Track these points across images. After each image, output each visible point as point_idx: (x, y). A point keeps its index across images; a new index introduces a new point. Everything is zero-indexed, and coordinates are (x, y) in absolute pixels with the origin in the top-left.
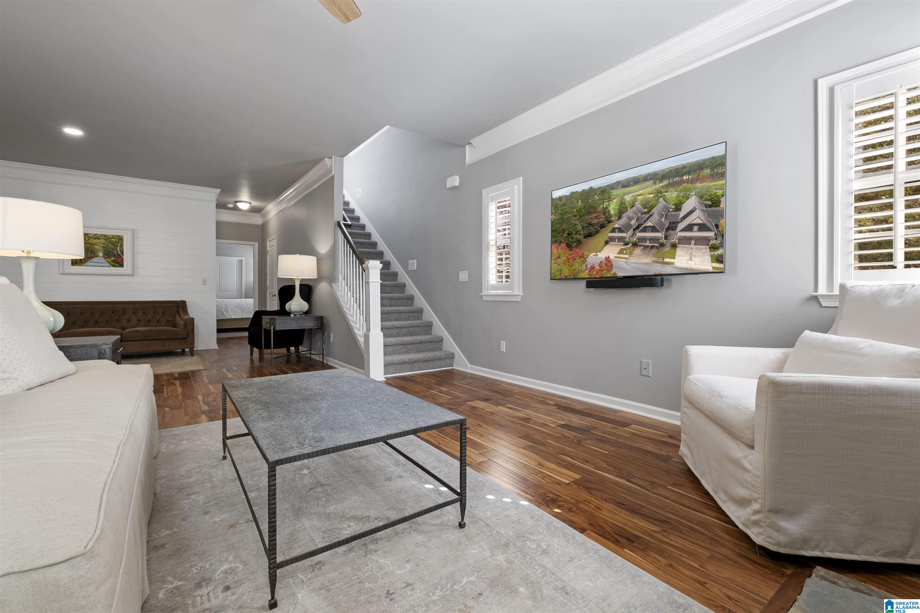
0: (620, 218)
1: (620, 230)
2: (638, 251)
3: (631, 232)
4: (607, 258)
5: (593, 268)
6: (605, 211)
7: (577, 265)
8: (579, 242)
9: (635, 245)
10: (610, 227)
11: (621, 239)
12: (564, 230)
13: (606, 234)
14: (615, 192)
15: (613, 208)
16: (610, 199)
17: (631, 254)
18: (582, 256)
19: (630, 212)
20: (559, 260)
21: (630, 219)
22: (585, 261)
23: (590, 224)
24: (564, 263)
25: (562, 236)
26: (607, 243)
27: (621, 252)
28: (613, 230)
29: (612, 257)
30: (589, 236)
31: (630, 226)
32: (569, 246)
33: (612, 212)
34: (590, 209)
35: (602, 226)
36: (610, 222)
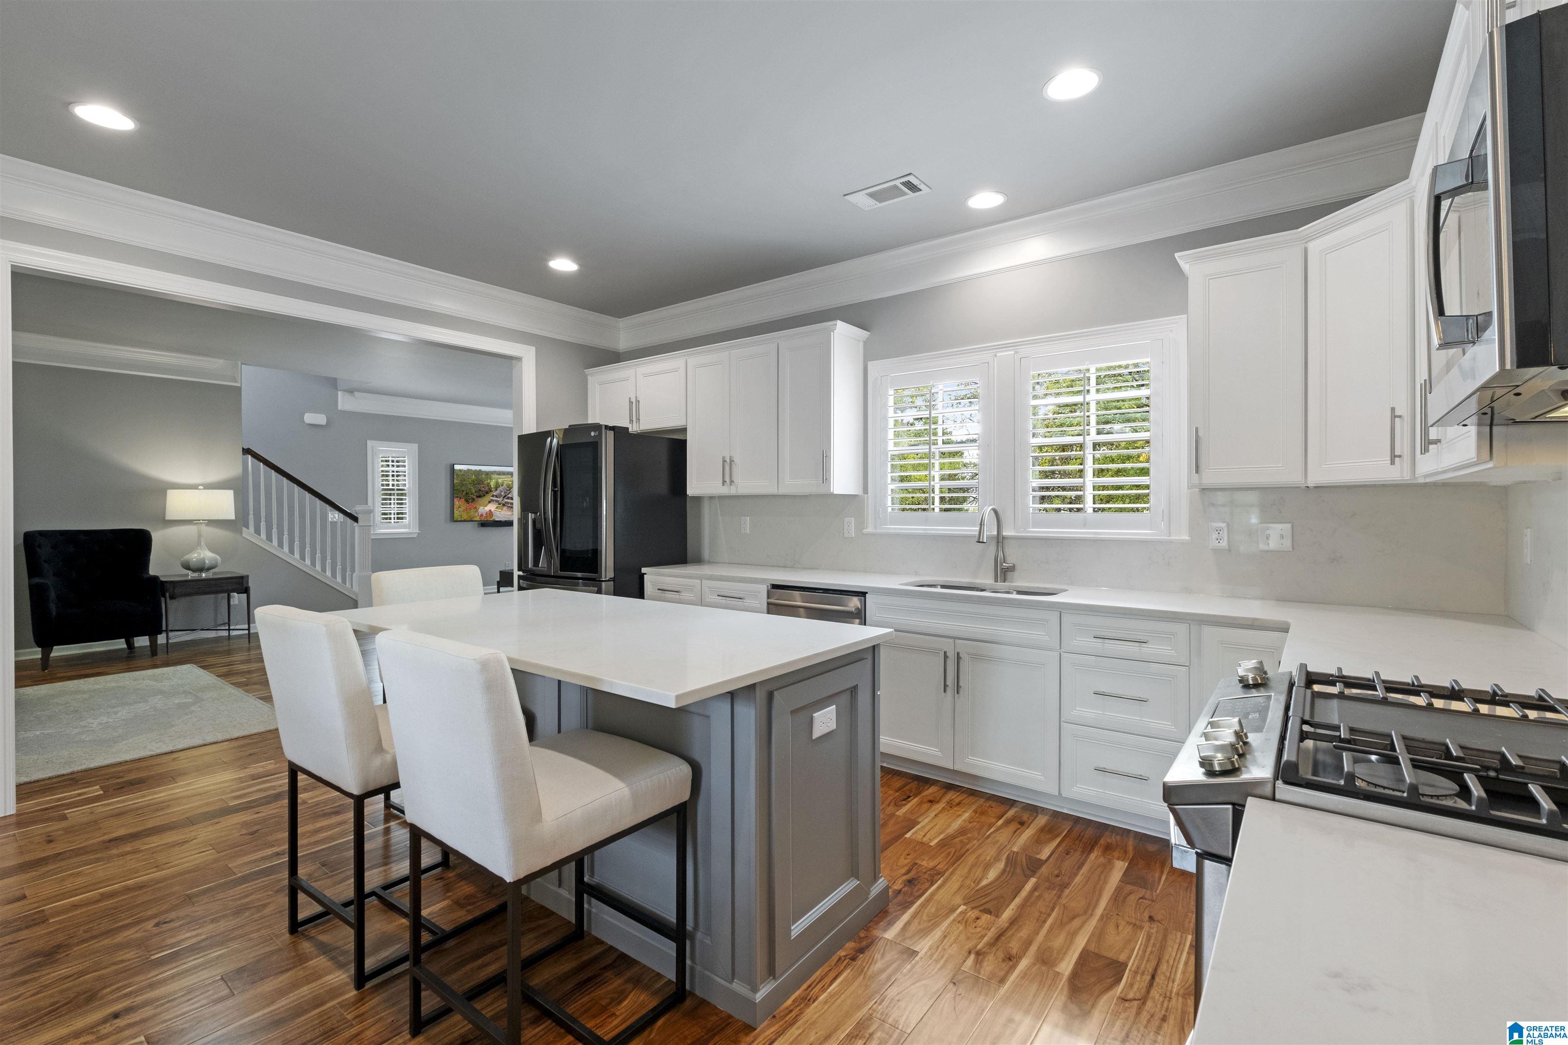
0: (496, 490)
1: (497, 497)
2: (505, 508)
3: (502, 498)
4: (490, 511)
5: (482, 515)
6: (488, 485)
7: (472, 513)
8: (473, 500)
9: (504, 505)
10: (491, 494)
11: (497, 501)
12: (463, 490)
13: (489, 497)
14: (494, 476)
15: (492, 484)
16: (491, 479)
17: (502, 509)
18: (475, 508)
19: (501, 488)
20: (460, 509)
21: (501, 492)
22: (477, 510)
23: (480, 490)
24: (464, 511)
25: (462, 494)
26: (490, 502)
27: (497, 508)
28: (493, 496)
29: (493, 510)
30: (479, 497)
31: (502, 495)
32: (467, 501)
33: (492, 486)
34: (480, 482)
35: (487, 493)
36: (491, 491)
